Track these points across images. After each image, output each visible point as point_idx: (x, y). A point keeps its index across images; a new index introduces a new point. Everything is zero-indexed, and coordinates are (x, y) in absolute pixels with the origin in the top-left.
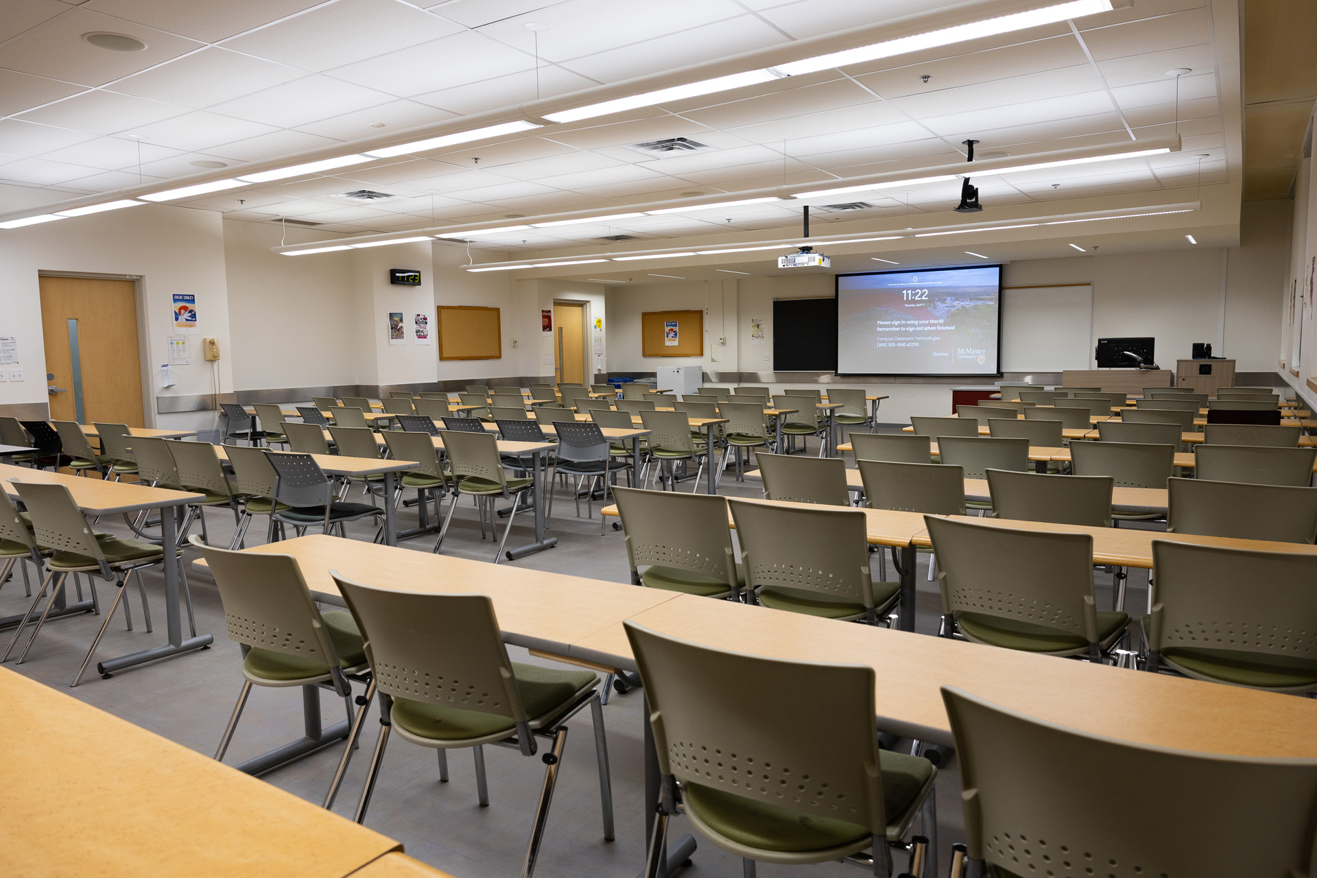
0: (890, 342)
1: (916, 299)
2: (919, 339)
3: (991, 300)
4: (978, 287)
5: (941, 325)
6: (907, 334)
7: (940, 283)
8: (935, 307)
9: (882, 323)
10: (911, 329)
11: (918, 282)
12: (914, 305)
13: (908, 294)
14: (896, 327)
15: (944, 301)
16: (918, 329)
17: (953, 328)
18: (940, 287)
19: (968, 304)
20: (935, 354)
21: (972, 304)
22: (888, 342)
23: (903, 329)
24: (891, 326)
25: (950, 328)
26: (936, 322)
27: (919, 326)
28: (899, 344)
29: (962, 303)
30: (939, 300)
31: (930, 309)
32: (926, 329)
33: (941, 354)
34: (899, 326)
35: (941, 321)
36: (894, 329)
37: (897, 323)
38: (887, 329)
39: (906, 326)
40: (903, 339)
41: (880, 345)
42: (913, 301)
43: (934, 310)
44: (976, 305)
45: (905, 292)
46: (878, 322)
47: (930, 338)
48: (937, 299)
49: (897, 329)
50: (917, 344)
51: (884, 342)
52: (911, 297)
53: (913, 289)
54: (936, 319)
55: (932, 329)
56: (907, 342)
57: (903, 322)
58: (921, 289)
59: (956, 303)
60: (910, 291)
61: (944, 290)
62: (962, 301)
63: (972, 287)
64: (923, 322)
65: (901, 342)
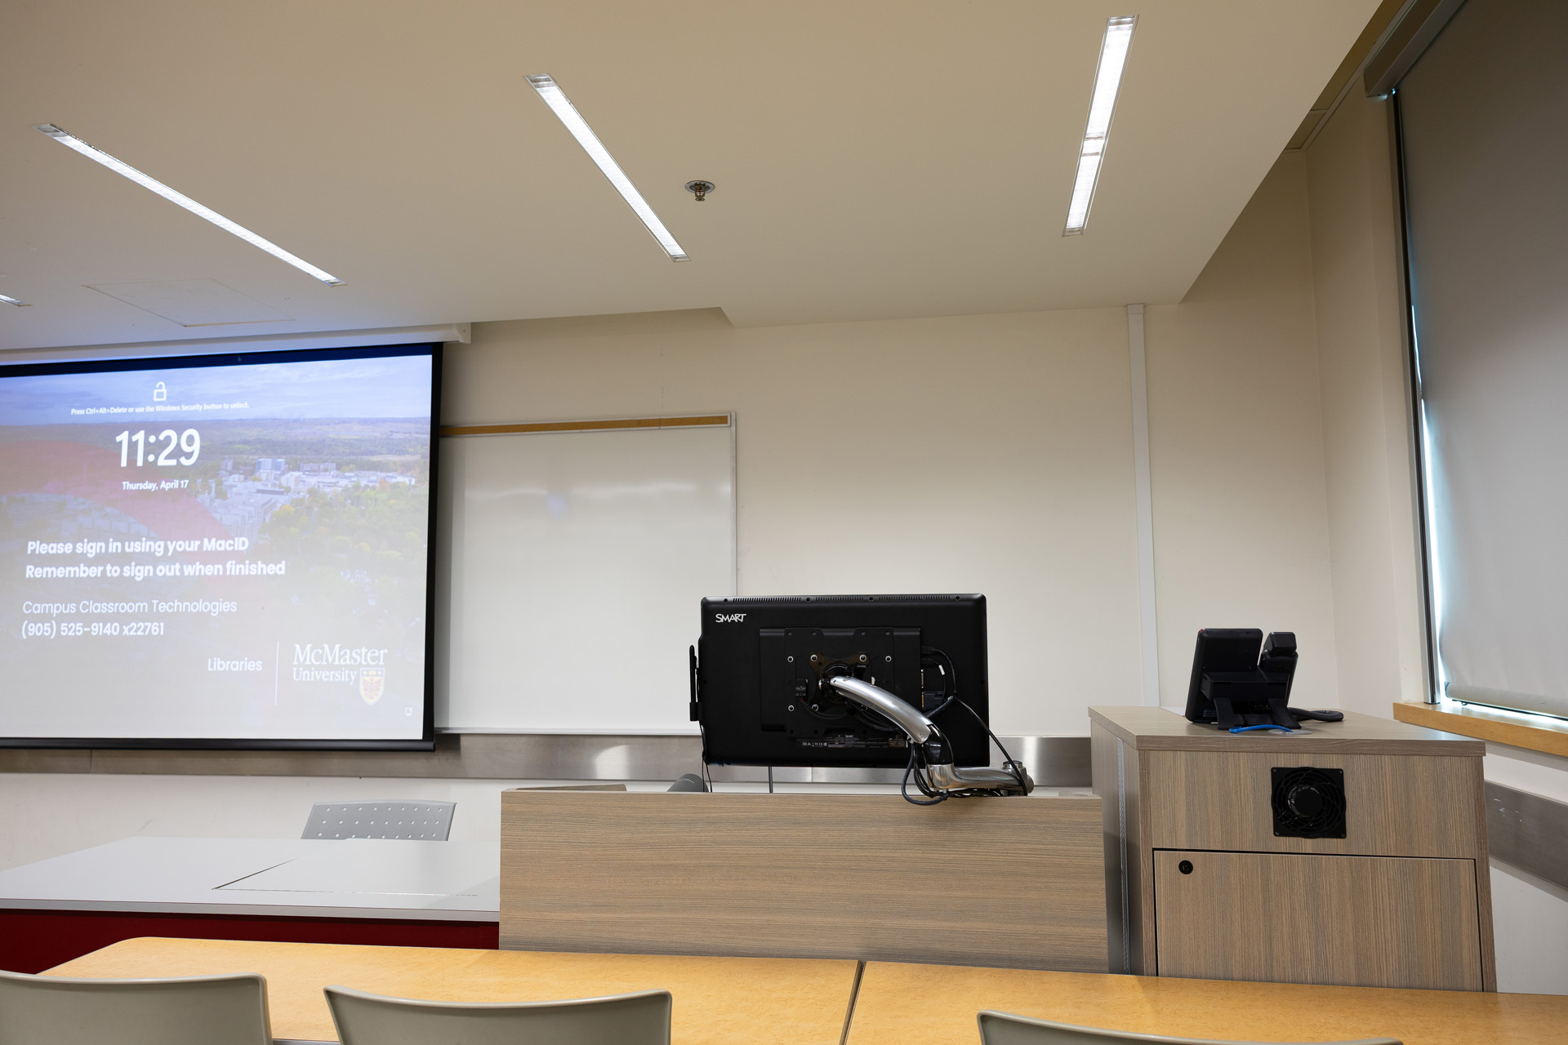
0: (69, 618)
1: (162, 462)
2: (163, 607)
3: (406, 468)
4: (365, 422)
5: (239, 557)
6: (122, 589)
7: (239, 408)
8: (221, 494)
9: (42, 548)
10: (139, 572)
11: (172, 401)
12: (151, 486)
13: (133, 446)
14: (90, 563)
15: (250, 471)
16: (163, 570)
17: (279, 569)
18: (242, 423)
19: (329, 482)
20: (218, 665)
21: (343, 482)
22: (62, 618)
23: (113, 571)
24: (74, 559)
25: (271, 569)
26: (222, 545)
27: (166, 559)
28: (96, 629)
29: (312, 481)
30: (236, 469)
31: (204, 498)
32: (189, 570)
33: (237, 666)
34: (101, 559)
35: (241, 544)
36: (83, 571)
37: (91, 549)
38: (60, 572)
39: (123, 559)
40: (109, 608)
41: (34, 629)
42: (151, 472)
43: (218, 501)
44: (357, 487)
45: (123, 437)
46: (32, 546)
47: (200, 606)
48: (229, 467)
49: (94, 572)
50: (156, 628)
51: (45, 618)
52: (146, 454)
53: (152, 427)
54: (224, 534)
55: (210, 570)
56: (124, 619)
57: (114, 546)
58: (180, 426)
59: (290, 479)
60: (140, 437)
61: (253, 434)
62: (314, 472)
63: (344, 421)
64: (182, 546)
65: (105, 619)
